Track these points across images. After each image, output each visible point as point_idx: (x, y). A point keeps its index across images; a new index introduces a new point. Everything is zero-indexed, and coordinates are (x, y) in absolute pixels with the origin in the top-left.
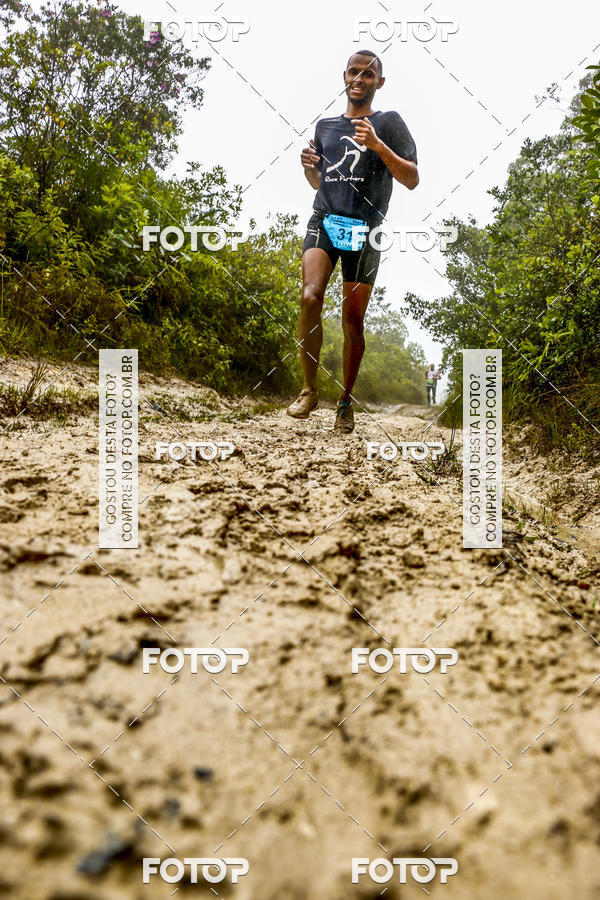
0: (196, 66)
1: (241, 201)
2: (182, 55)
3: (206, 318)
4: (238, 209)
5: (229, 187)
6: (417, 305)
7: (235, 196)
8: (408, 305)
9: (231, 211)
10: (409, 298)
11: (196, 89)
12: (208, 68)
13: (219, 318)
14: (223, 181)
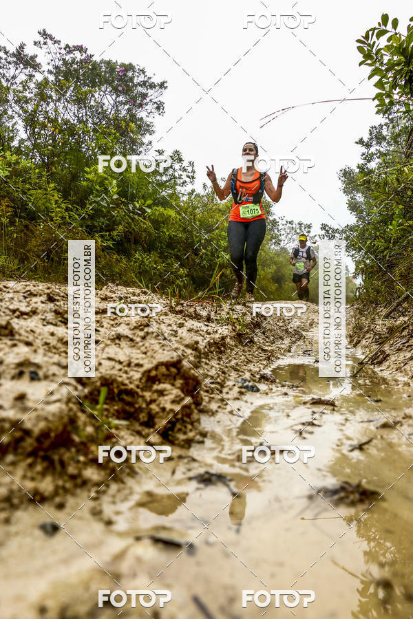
0: (157, 88)
1: (194, 172)
2: (147, 81)
3: (170, 251)
4: (193, 177)
5: (185, 164)
6: (330, 232)
7: (190, 169)
8: (323, 232)
9: (188, 180)
10: (324, 227)
11: (159, 103)
12: (166, 88)
13: (179, 251)
14: (180, 160)
